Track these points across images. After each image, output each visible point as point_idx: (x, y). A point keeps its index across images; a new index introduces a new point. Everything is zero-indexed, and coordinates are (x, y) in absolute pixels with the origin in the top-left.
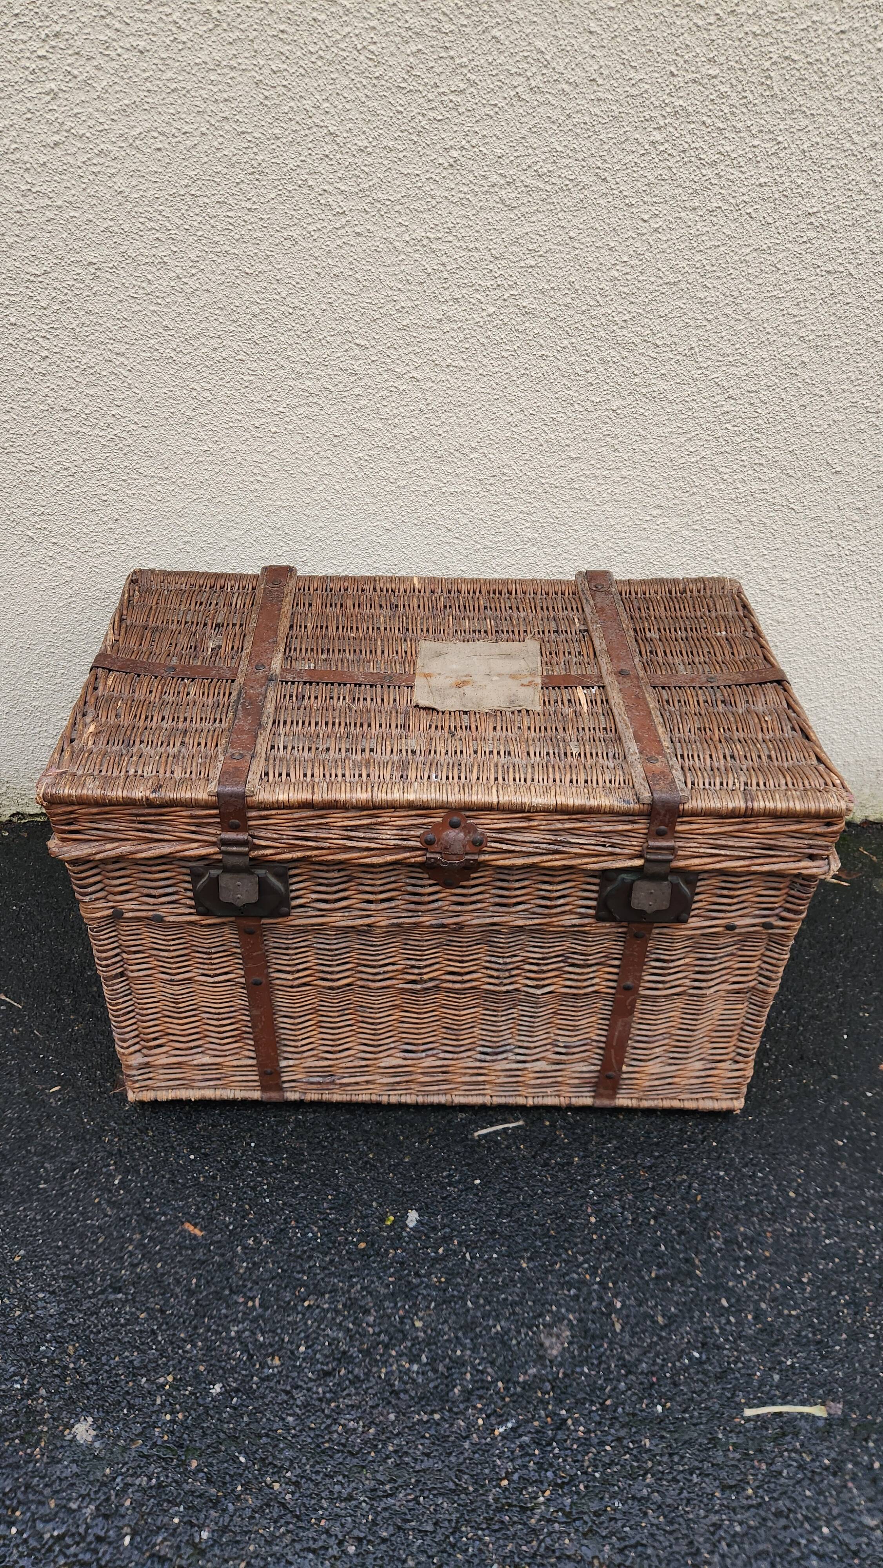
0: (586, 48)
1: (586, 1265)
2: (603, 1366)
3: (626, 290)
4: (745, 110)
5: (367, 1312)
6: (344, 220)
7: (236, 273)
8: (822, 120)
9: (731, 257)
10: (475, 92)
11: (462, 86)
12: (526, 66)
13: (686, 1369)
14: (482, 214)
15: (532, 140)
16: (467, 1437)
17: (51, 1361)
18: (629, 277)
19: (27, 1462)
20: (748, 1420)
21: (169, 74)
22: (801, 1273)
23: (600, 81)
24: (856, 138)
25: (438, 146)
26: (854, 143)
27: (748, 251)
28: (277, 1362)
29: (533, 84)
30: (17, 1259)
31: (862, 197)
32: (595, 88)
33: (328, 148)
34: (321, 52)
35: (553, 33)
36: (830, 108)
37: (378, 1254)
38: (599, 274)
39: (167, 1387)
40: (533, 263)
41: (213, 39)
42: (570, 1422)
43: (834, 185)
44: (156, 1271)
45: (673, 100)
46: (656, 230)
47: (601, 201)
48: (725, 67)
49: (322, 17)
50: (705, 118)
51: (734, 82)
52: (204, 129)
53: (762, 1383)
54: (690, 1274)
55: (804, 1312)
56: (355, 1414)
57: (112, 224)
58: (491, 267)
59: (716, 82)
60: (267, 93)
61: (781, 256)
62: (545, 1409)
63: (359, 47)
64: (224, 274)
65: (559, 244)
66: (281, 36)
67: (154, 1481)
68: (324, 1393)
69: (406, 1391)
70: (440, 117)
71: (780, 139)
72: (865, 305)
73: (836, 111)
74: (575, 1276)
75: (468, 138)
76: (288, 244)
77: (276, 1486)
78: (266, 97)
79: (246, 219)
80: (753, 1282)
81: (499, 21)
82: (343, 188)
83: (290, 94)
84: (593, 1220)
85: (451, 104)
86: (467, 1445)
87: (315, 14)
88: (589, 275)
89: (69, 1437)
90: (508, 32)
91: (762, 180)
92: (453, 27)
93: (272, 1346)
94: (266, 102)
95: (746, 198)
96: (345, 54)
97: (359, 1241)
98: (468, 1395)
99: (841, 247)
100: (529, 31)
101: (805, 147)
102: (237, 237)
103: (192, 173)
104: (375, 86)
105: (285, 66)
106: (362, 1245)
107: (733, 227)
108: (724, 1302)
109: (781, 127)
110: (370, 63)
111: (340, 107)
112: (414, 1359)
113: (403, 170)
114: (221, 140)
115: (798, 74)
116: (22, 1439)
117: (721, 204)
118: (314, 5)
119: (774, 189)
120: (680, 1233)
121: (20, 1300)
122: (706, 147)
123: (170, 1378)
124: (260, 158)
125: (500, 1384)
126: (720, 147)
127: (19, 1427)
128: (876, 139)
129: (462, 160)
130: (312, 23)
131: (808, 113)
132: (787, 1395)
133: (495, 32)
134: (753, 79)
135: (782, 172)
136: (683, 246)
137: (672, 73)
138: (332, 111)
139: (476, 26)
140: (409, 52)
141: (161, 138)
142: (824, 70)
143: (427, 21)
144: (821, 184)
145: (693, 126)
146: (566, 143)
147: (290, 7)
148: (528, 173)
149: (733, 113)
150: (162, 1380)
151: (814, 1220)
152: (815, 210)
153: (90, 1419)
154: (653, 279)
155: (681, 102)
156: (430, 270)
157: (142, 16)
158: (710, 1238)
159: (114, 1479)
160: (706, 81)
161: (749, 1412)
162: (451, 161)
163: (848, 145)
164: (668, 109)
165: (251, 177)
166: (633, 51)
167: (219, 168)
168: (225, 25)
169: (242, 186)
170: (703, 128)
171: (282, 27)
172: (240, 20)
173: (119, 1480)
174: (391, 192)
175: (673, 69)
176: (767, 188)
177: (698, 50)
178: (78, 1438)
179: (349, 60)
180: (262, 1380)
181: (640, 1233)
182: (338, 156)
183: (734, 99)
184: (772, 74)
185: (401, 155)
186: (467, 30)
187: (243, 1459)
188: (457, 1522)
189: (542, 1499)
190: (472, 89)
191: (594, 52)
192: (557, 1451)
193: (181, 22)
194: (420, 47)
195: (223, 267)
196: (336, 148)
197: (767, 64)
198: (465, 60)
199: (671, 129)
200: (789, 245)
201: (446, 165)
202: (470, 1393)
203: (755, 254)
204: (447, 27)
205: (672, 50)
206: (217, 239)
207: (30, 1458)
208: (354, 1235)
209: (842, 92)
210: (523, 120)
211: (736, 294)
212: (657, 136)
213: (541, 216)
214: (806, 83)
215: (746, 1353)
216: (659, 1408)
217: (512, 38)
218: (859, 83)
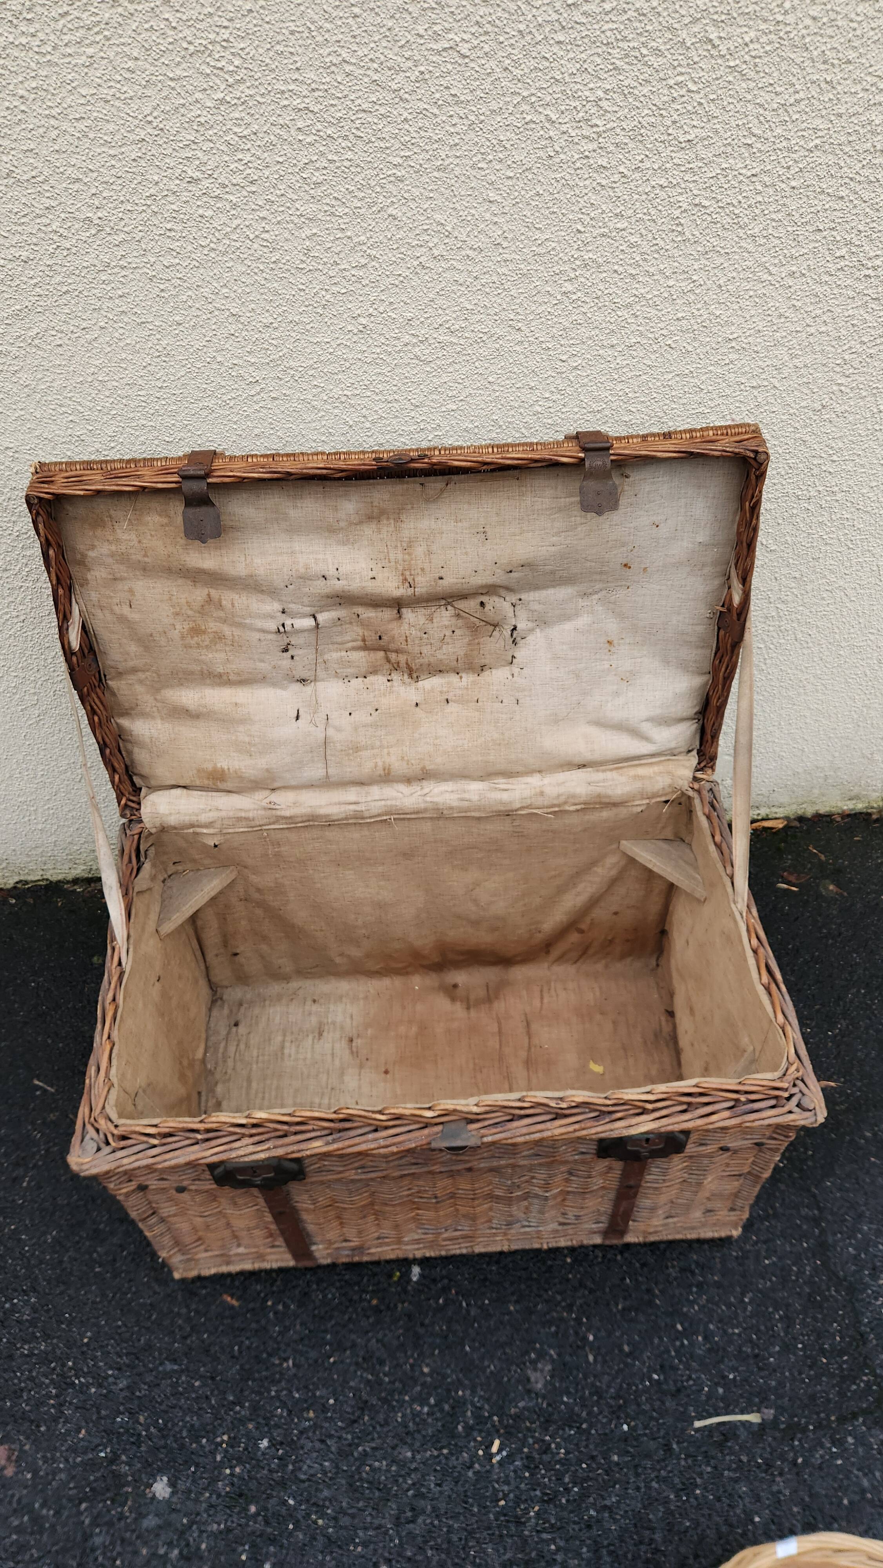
0: (487, 216)
1: (563, 1304)
2: (579, 1394)
3: (550, 421)
4: (656, 256)
5: (382, 1363)
6: (258, 388)
7: (156, 442)
8: (737, 257)
9: (654, 384)
10: (377, 266)
11: (363, 261)
12: (427, 238)
13: (646, 1390)
14: (398, 371)
15: (440, 301)
16: (470, 1467)
17: (127, 1431)
18: (552, 410)
19: (119, 1519)
20: (697, 1430)
21: (58, 279)
22: (743, 1294)
23: (505, 244)
24: (774, 270)
25: (346, 315)
26: (771, 274)
27: (670, 376)
28: (311, 1414)
29: (436, 253)
30: (86, 1340)
31: (783, 320)
32: (501, 251)
33: (232, 329)
34: (212, 245)
35: (451, 206)
36: (745, 245)
37: (388, 1308)
38: (522, 410)
39: (224, 1445)
40: (454, 407)
41: (98, 243)
42: (553, 1446)
43: (753, 312)
44: (203, 1341)
45: (582, 254)
46: (576, 368)
47: (517, 348)
48: (633, 220)
49: (209, 213)
50: (616, 267)
51: (644, 232)
52: (102, 324)
53: (709, 1396)
54: (650, 1303)
55: (745, 1329)
56: (378, 1454)
57: (22, 413)
58: (413, 414)
59: (625, 233)
60: (162, 287)
61: (703, 378)
62: (533, 1437)
63: (252, 236)
64: (144, 443)
65: (478, 389)
66: (168, 234)
67: (222, 1526)
68: (353, 1439)
69: (419, 1431)
70: (343, 291)
71: (695, 278)
72: (792, 411)
73: (751, 247)
74: (555, 1314)
75: (375, 306)
76: (204, 413)
77: (320, 1522)
78: (162, 290)
79: (158, 395)
80: (704, 1306)
81: (394, 200)
82: (253, 360)
83: (185, 285)
84: (569, 1260)
85: (353, 279)
86: (470, 1474)
87: (201, 211)
88: (512, 412)
89: (150, 1495)
90: (404, 209)
91: (680, 315)
92: (347, 210)
93: (306, 1401)
94: (163, 294)
95: (664, 332)
96: (238, 244)
97: (372, 1298)
98: (469, 1429)
99: (764, 365)
100: (426, 206)
101: (721, 282)
102: (152, 411)
103: (97, 363)
104: (272, 269)
105: (177, 261)
106: (375, 1302)
107: (653, 357)
108: (679, 1327)
109: (696, 267)
110: (265, 250)
111: (240, 291)
112: (423, 1402)
113: (312, 340)
114: (121, 331)
115: (709, 219)
116: (113, 1501)
117: (639, 339)
118: (199, 203)
119: (692, 321)
120: (643, 1265)
121: (93, 1378)
122: (620, 292)
123: (225, 1438)
124: (164, 343)
125: (495, 1418)
126: (634, 291)
127: (108, 1490)
128: (794, 269)
129: (371, 325)
130: (199, 219)
131: (723, 252)
132: (729, 1406)
133: (391, 211)
134: (664, 227)
135: (699, 306)
136: (604, 379)
137: (579, 231)
138: (232, 295)
139: (370, 207)
140: (304, 236)
141: (59, 335)
142: (736, 212)
143: (320, 207)
144: (740, 313)
145: (604, 275)
146: (476, 301)
147: (174, 207)
148: (441, 330)
149: (645, 260)
150: (219, 1439)
151: (756, 1243)
152: (735, 335)
153: (165, 1479)
154: (576, 410)
155: (591, 255)
156: (351, 423)
157: (19, 229)
158: (667, 1268)
159: (190, 1527)
160: (614, 234)
161: (698, 1424)
162: (361, 328)
163: (766, 277)
164: (578, 263)
165: (158, 360)
166: (537, 214)
167: (124, 356)
168: (108, 229)
169: (149, 368)
170: (616, 275)
171: (169, 226)
172: (123, 223)
173: (195, 1527)
174: (303, 359)
175: (580, 228)
176: (685, 322)
177: (604, 207)
178: (157, 1495)
179: (242, 249)
180: (301, 1433)
181: (609, 1269)
182: (244, 333)
183: (645, 247)
184: (682, 221)
185: (308, 327)
186: (362, 211)
187: (291, 1502)
188: (466, 1539)
189: (532, 1514)
190: (373, 263)
191: (496, 219)
192: (543, 1472)
193: (61, 231)
194: (314, 231)
195: (142, 439)
196: (241, 326)
197: (677, 213)
198: (363, 238)
199: (583, 280)
200: (711, 368)
201: (356, 331)
202: (472, 1428)
203: (678, 379)
204: (341, 210)
205: (577, 209)
206: (132, 415)
207: (121, 1517)
208: (367, 1292)
209: (756, 230)
210: (429, 285)
211: (661, 414)
212: (569, 287)
213: (457, 367)
214: (719, 225)
215: (697, 1371)
216: (625, 1427)
217: (409, 214)
218: (773, 220)
